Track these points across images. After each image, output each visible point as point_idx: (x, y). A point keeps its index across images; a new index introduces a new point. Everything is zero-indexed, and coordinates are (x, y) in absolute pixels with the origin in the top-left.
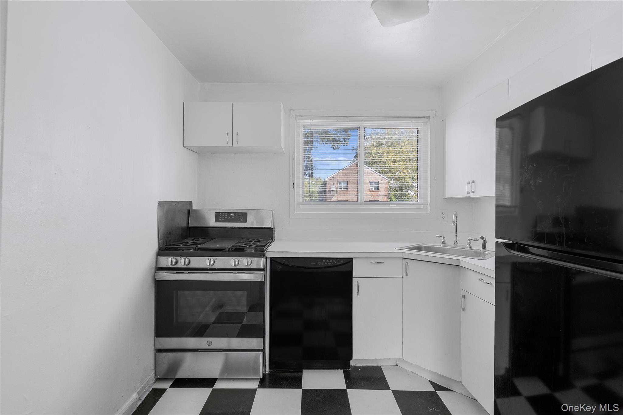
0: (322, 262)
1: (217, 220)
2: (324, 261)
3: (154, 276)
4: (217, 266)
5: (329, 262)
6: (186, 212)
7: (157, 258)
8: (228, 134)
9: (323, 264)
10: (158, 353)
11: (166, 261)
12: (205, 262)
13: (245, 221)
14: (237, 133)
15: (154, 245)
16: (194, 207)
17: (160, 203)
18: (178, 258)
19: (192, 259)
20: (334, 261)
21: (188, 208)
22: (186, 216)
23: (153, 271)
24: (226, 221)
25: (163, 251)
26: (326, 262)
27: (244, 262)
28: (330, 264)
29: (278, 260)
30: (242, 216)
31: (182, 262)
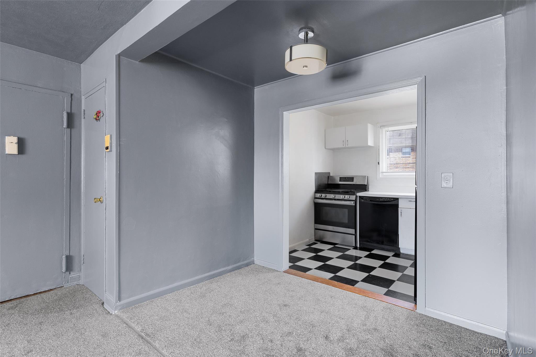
0: (382, 199)
1: (340, 181)
2: (383, 199)
3: (314, 200)
4: (336, 198)
5: (386, 199)
6: (327, 177)
7: (315, 194)
8: (343, 141)
9: (382, 200)
10: (315, 230)
11: (318, 195)
12: (332, 196)
13: (353, 181)
14: (347, 141)
15: (313, 189)
16: (331, 175)
17: (316, 173)
18: (322, 194)
19: (327, 195)
20: (388, 199)
21: (328, 175)
22: (327, 179)
23: (314, 198)
24: (344, 181)
25: (317, 191)
26: (384, 199)
27: (347, 197)
28: (386, 200)
29: (361, 197)
30: (351, 179)
31: (323, 195)
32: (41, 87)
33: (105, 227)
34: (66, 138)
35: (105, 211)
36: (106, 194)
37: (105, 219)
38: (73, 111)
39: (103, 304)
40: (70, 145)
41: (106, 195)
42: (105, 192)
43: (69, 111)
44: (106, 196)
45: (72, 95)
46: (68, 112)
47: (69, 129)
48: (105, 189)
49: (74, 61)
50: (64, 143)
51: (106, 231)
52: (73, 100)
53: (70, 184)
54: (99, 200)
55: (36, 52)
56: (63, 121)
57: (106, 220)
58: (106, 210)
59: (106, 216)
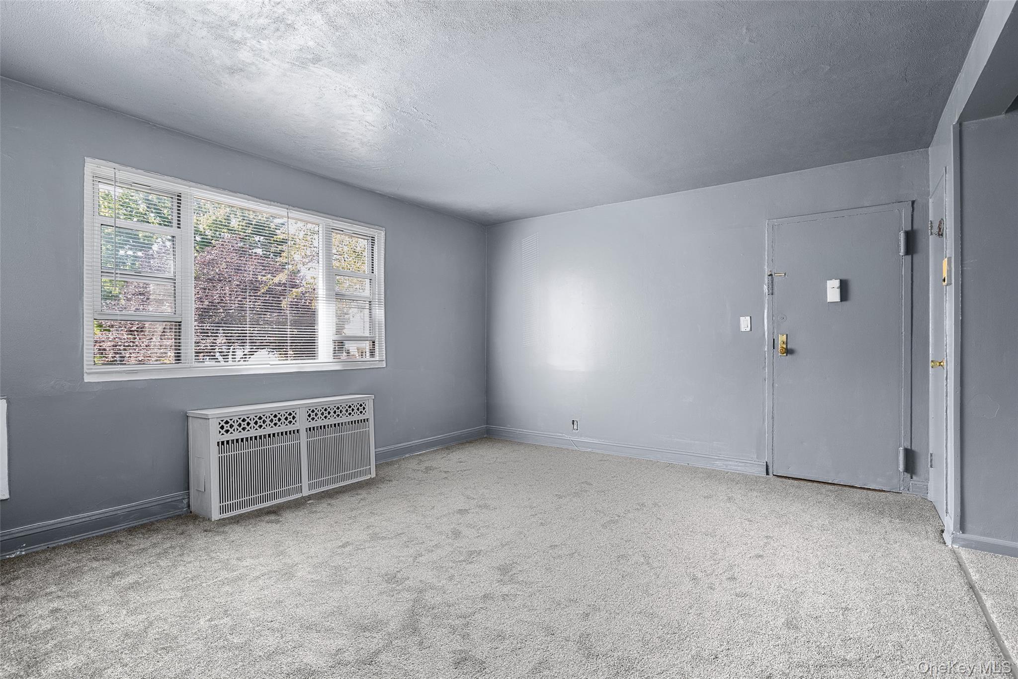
32: (868, 205)
33: (945, 408)
34: (905, 271)
35: (945, 381)
36: (946, 354)
37: (945, 395)
38: (915, 227)
39: (943, 531)
40: (910, 279)
41: (946, 356)
42: (946, 352)
43: (909, 228)
44: (948, 357)
45: (913, 202)
46: (907, 230)
47: (910, 256)
48: (946, 345)
49: (916, 149)
50: (901, 279)
51: (947, 414)
52: (915, 210)
53: (912, 340)
54: (938, 364)
55: (862, 160)
56: (899, 246)
57: (947, 396)
58: (948, 380)
59: (947, 390)
